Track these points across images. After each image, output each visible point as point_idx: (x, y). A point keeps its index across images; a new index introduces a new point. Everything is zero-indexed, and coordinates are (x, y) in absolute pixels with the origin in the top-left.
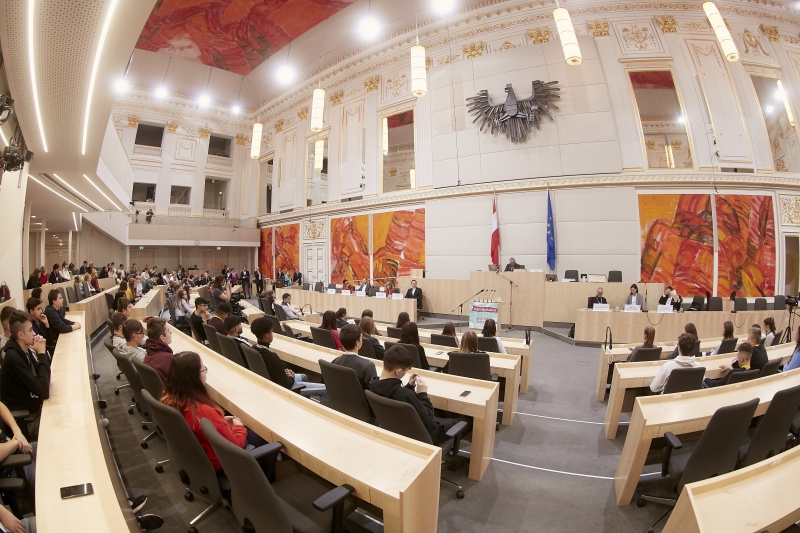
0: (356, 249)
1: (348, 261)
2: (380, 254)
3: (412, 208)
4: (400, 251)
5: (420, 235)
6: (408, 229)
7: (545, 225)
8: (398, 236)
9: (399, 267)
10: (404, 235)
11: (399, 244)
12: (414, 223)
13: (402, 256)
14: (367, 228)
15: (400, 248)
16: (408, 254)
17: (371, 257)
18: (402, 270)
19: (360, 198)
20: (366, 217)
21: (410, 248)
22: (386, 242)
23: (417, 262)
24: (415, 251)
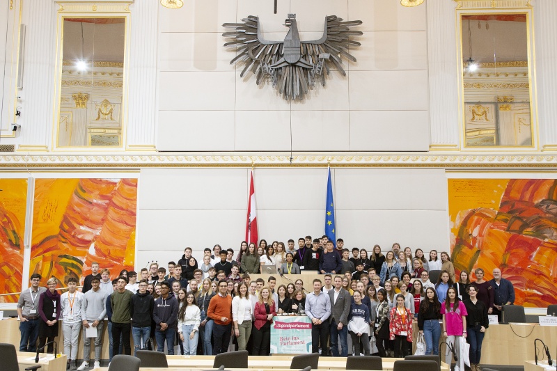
2: (47, 246)
3: (115, 177)
4: (88, 243)
5: (126, 218)
6: (106, 210)
7: (322, 214)
8: (86, 219)
10: (99, 217)
11: (85, 231)
12: (116, 200)
13: (92, 250)
14: (22, 201)
15: (88, 238)
16: (103, 248)
17: (27, 252)
19: (10, 148)
20: (21, 183)
21: (108, 237)
22: (61, 227)
23: (120, 260)
24: (117, 242)
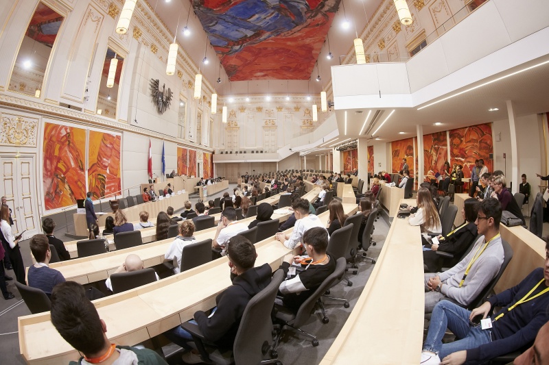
0: (73, 164)
1: (64, 178)
2: (94, 169)
3: (114, 134)
4: (106, 167)
5: (117, 155)
6: (111, 150)
8: (106, 155)
9: (106, 180)
10: (109, 154)
11: (106, 161)
12: (115, 146)
13: (108, 171)
14: (83, 143)
15: (107, 164)
16: (111, 169)
17: (87, 172)
18: (109, 183)
19: (79, 110)
20: (83, 131)
21: (113, 164)
22: (98, 159)
23: (116, 175)
24: (115, 167)
